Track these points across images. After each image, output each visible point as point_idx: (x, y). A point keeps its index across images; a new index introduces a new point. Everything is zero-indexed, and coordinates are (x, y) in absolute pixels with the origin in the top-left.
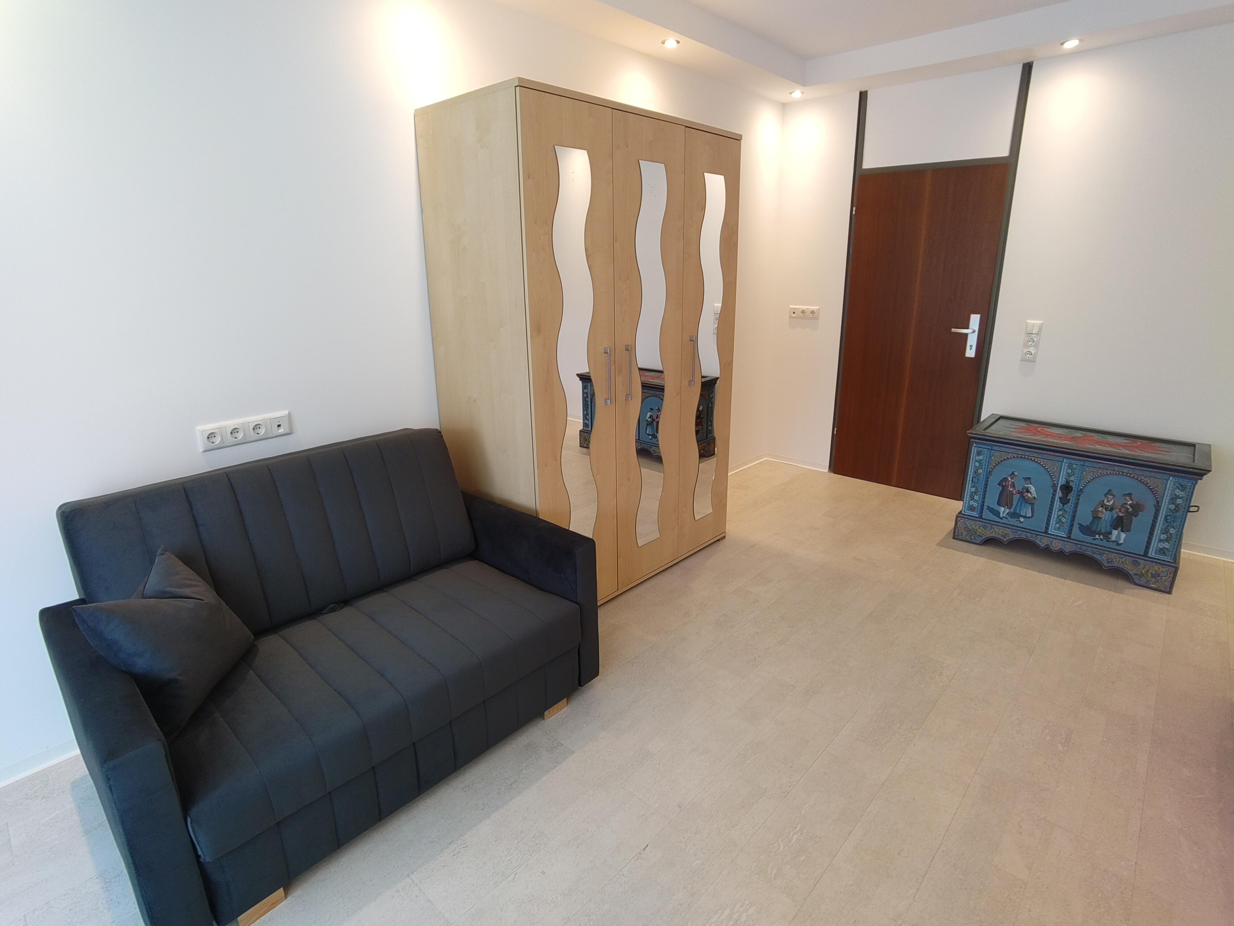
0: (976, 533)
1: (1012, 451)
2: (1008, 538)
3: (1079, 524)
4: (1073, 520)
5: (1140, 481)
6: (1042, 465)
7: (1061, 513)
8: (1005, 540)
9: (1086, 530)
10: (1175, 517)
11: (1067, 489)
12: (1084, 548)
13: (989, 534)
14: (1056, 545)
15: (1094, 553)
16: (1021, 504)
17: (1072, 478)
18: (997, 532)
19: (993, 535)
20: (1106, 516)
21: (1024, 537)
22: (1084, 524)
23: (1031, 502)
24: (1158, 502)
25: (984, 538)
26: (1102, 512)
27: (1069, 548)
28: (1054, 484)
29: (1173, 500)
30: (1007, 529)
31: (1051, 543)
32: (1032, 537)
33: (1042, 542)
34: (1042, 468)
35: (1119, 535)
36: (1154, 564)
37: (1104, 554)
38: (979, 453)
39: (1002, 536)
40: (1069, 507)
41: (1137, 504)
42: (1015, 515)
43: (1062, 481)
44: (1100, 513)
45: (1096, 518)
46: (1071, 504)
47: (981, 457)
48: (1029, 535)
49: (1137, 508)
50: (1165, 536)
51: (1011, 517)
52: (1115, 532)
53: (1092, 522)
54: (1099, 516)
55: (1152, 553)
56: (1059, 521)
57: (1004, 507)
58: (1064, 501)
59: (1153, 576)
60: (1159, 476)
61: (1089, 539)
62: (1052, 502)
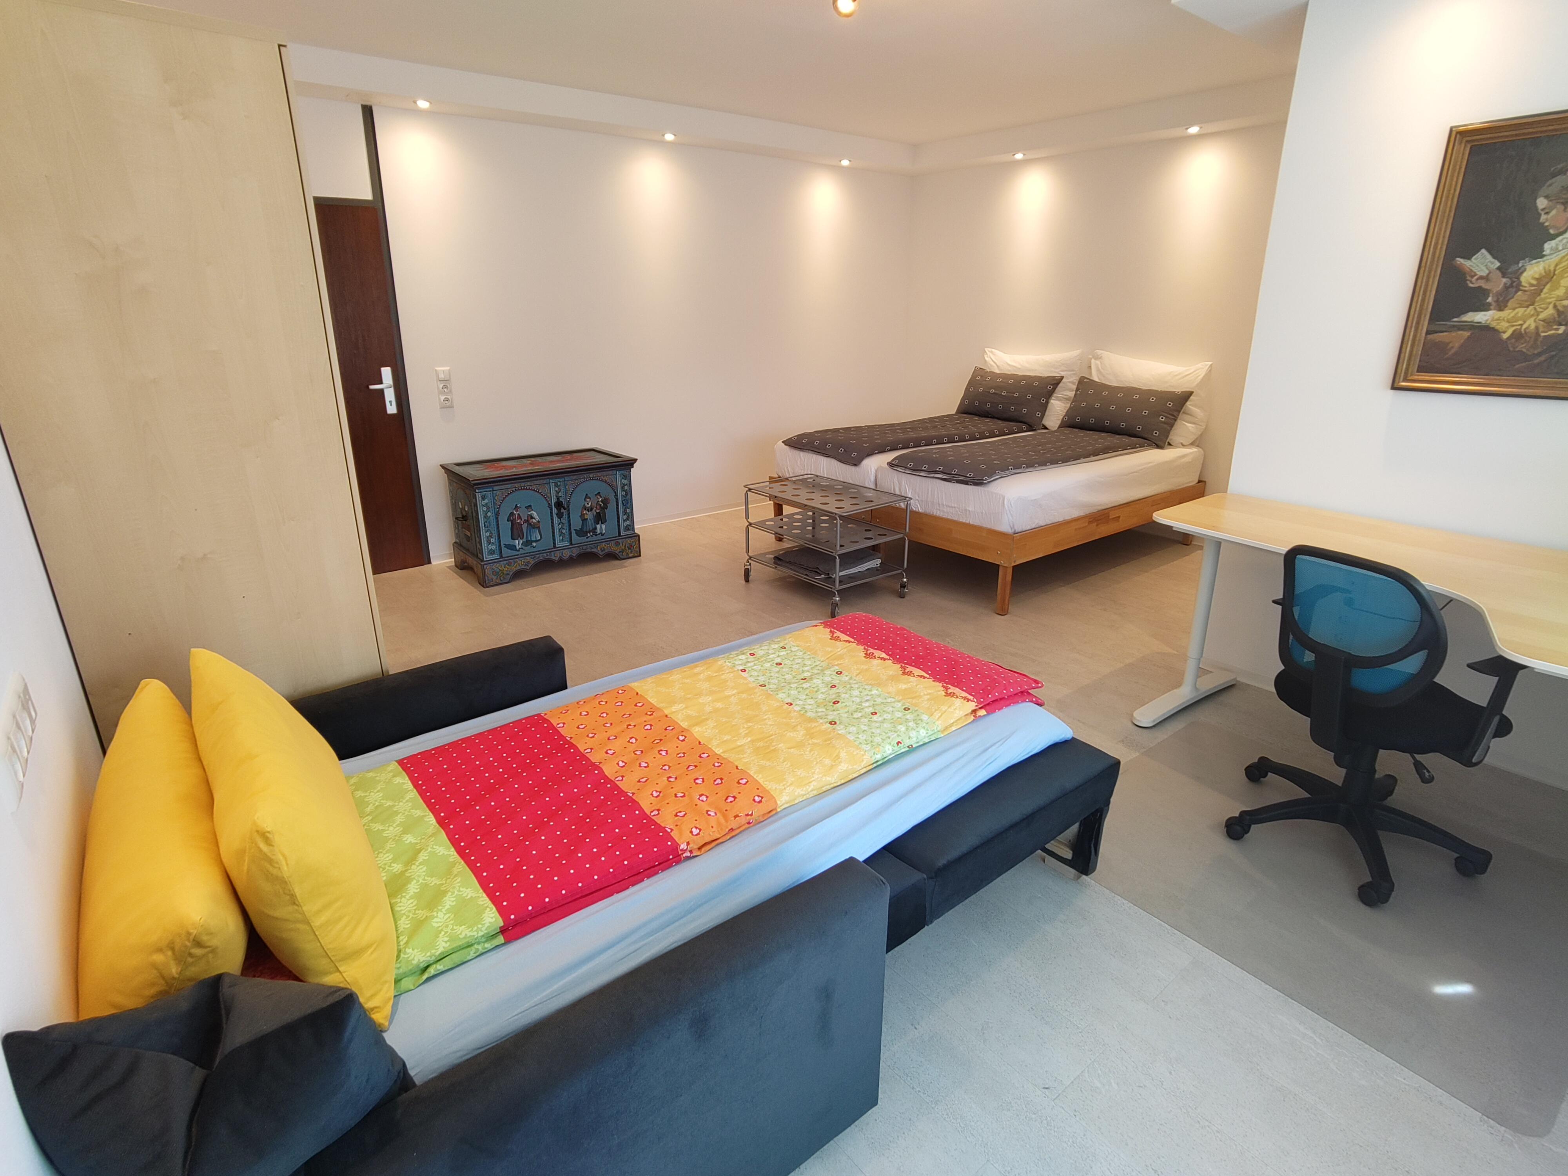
0: (503, 573)
1: (509, 486)
2: (530, 565)
3: (575, 530)
4: (570, 529)
5: (602, 480)
6: (534, 490)
7: (560, 526)
8: (528, 568)
9: (581, 533)
10: (627, 500)
11: (559, 505)
12: (584, 547)
13: (514, 568)
14: (567, 554)
15: (592, 548)
16: (530, 532)
17: (560, 494)
18: (520, 565)
19: (518, 568)
20: (589, 516)
21: (542, 558)
22: (578, 529)
23: (536, 526)
24: (615, 493)
25: (511, 574)
26: (586, 514)
27: (575, 552)
28: (549, 504)
29: (623, 488)
30: (527, 558)
31: (562, 553)
32: (547, 555)
33: (555, 557)
34: (536, 494)
35: (601, 528)
36: (627, 539)
37: (598, 546)
38: (483, 498)
39: (525, 565)
40: (564, 520)
41: (605, 499)
42: (528, 543)
43: (554, 500)
44: (586, 516)
45: (584, 520)
46: (565, 516)
47: (486, 501)
48: (545, 555)
49: (606, 501)
50: (626, 516)
51: (526, 546)
52: (598, 526)
53: (583, 526)
54: (586, 518)
55: (623, 533)
56: (561, 534)
57: (517, 539)
58: (560, 515)
59: (629, 549)
60: (610, 472)
61: (584, 539)
62: (552, 519)
